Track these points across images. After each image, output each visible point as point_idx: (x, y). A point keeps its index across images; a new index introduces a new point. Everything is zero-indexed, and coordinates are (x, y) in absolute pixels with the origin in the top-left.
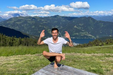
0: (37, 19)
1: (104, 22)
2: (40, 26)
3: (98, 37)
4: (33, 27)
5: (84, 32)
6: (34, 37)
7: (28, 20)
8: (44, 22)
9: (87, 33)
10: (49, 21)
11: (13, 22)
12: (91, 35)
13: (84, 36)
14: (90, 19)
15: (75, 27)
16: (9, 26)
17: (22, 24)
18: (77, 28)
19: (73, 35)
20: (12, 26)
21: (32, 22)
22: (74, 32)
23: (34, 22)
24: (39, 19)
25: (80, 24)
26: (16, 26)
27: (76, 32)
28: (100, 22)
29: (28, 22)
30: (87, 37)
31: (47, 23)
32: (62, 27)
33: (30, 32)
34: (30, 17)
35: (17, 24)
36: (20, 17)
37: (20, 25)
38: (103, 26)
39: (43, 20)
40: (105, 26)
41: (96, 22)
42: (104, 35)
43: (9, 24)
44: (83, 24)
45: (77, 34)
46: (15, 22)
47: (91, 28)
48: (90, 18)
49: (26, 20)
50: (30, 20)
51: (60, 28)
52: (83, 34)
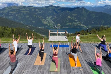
0: (31, 9)
1: (96, 12)
2: (34, 16)
3: (90, 27)
4: (28, 17)
5: (77, 22)
6: (28, 27)
7: (22, 10)
8: (39, 12)
9: (80, 23)
10: (43, 12)
11: (6, 11)
12: (83, 25)
13: (77, 26)
14: (84, 10)
15: (69, 17)
16: (3, 15)
17: (16, 13)
18: (71, 18)
19: (67, 25)
20: (6, 15)
21: (27, 12)
22: (68, 22)
23: (28, 12)
24: (34, 9)
25: (73, 15)
26: (10, 16)
27: (69, 22)
28: (93, 12)
29: (23, 12)
30: (80, 26)
31: (41, 13)
32: (56, 17)
33: (24, 22)
34: (24, 6)
35: (10, 13)
36: (14, 6)
37: (15, 14)
38: (95, 16)
39: (37, 10)
40: (97, 16)
41: (89, 13)
42: (96, 25)
43: (3, 13)
44: (76, 15)
45: (71, 24)
46: (9, 11)
47: (84, 19)
48: (83, 8)
49: (21, 9)
50: (25, 10)
51: (54, 18)
52: (76, 24)
